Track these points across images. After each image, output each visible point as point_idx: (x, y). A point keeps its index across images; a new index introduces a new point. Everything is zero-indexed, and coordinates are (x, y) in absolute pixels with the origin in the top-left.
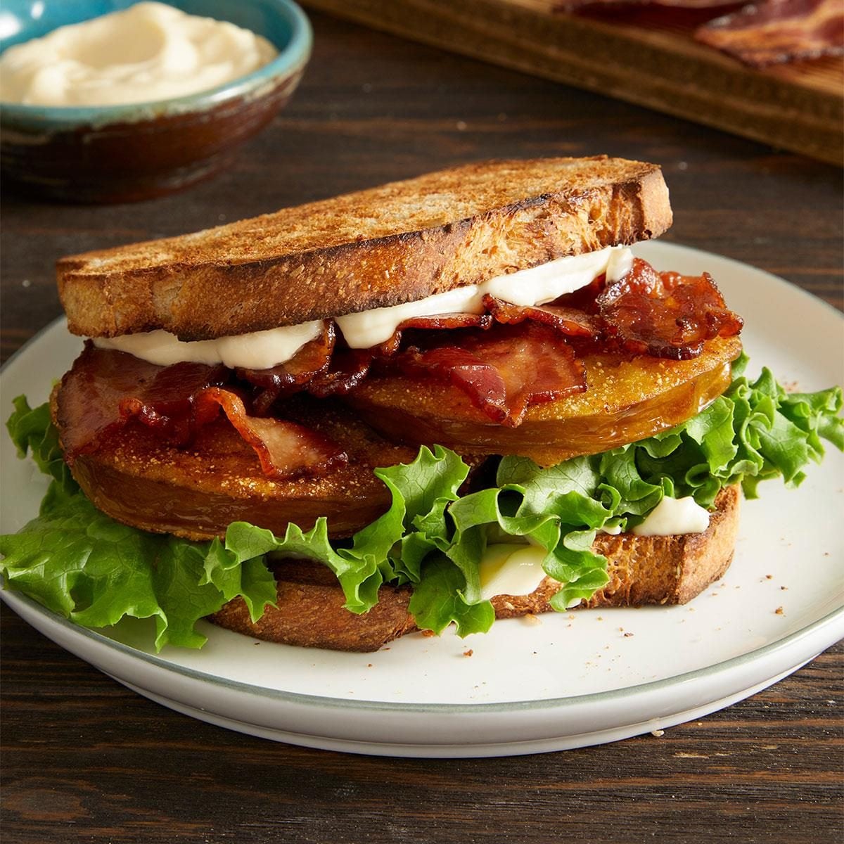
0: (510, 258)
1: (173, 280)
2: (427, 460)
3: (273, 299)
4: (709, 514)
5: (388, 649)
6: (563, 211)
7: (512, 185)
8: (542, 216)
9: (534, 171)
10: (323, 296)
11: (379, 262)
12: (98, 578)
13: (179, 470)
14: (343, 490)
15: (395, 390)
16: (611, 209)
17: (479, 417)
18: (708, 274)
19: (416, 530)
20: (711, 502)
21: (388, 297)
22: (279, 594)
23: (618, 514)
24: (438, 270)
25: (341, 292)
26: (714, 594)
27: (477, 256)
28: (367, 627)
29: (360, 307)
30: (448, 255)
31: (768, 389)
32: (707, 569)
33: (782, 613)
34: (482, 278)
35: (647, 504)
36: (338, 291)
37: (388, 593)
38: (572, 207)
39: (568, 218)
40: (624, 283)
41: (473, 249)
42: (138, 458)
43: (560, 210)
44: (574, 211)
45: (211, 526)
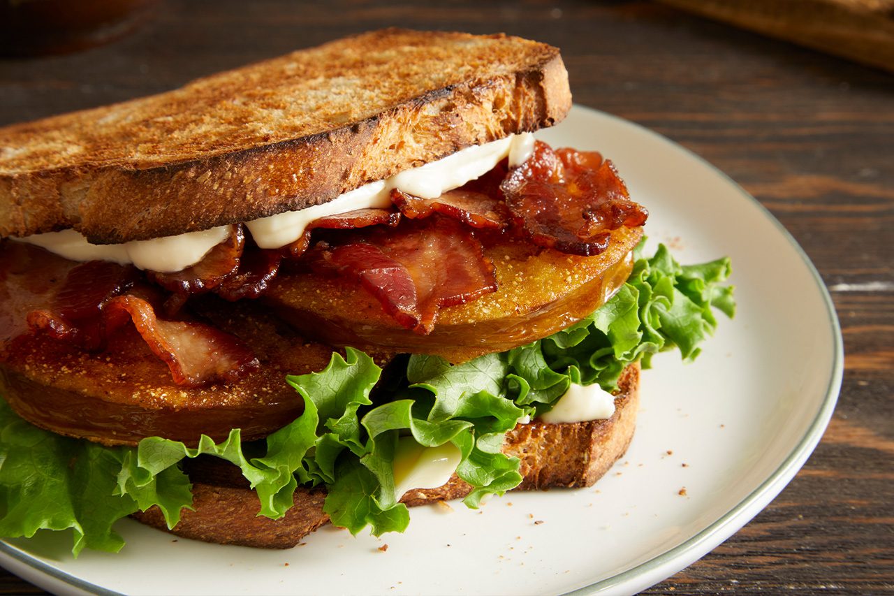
0: (417, 151)
1: (81, 182)
2: (339, 365)
3: (180, 205)
4: (614, 398)
5: (304, 544)
6: (468, 102)
7: (415, 68)
8: (448, 108)
9: (435, 49)
10: (231, 201)
11: (285, 165)
12: (12, 486)
13: (90, 379)
14: (255, 398)
15: (305, 289)
16: (514, 97)
17: (389, 321)
18: (610, 161)
19: (330, 431)
20: (615, 383)
21: (296, 201)
22: (195, 496)
23: (527, 403)
24: (346, 171)
25: (248, 197)
26: (619, 474)
27: (384, 152)
28: (283, 527)
29: (268, 212)
30: (355, 156)
31: (664, 265)
32: (612, 451)
33: (686, 494)
34: (389, 173)
35: (555, 393)
36: (245, 197)
37: (303, 495)
38: (477, 98)
39: (473, 108)
40: (526, 167)
41: (380, 145)
42: (49, 366)
43: (465, 101)
44: (479, 102)
45: (125, 432)
